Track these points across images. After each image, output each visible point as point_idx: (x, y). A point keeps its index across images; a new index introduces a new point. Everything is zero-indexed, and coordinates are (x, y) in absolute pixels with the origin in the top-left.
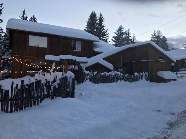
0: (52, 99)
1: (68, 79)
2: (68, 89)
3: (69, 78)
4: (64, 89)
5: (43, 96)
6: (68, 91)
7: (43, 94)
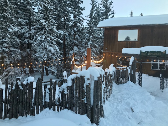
0: (58, 110)
1: (86, 80)
2: (85, 98)
3: (88, 79)
4: (79, 98)
5: (43, 103)
6: (85, 102)
7: (43, 100)
